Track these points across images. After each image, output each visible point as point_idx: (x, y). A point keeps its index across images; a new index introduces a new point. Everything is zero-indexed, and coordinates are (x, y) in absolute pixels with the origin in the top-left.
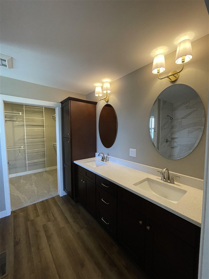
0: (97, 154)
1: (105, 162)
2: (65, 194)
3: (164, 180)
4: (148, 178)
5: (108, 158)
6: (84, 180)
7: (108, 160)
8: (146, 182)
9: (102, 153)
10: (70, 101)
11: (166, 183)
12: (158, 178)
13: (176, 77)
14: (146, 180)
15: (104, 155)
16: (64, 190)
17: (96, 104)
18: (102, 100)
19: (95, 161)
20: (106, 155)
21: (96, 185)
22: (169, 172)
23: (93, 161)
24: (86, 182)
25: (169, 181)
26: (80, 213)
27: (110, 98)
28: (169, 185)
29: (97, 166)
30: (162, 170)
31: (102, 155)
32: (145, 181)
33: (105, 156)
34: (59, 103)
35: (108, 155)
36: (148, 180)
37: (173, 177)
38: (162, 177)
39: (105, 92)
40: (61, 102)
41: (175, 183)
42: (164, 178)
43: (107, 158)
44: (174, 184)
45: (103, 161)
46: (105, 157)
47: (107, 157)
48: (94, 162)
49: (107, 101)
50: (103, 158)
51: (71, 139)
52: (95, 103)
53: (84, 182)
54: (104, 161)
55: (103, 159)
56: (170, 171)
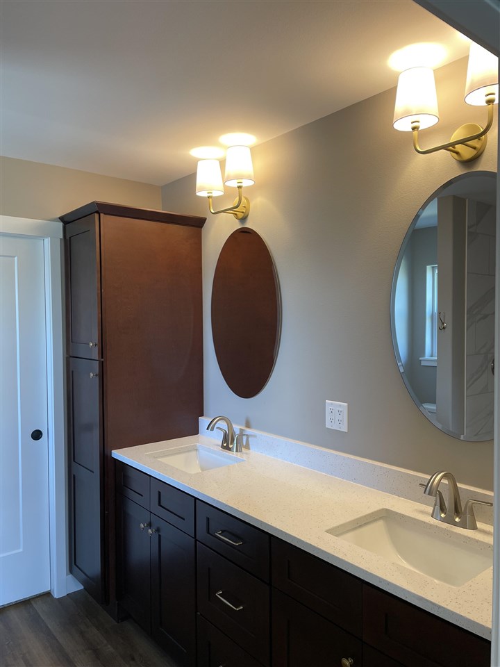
0: (204, 422)
1: (234, 454)
2: (75, 586)
3: (443, 515)
4: (387, 510)
5: (248, 436)
6: (150, 525)
7: (247, 447)
8: (381, 523)
9: (223, 419)
10: (97, 215)
11: (445, 525)
12: (420, 510)
13: (475, 148)
14: (381, 518)
15: (230, 426)
16: (71, 571)
17: (202, 227)
18: (224, 211)
19: (196, 450)
20: (238, 424)
21: (196, 541)
22: (459, 485)
23: (187, 450)
24: (158, 530)
25: (457, 520)
26: (133, 659)
27: (251, 205)
28: (456, 533)
29: (203, 469)
30: (429, 477)
31: (222, 424)
32: (376, 520)
33: (237, 428)
34: (51, 220)
35: (248, 425)
36: (386, 516)
37: (470, 504)
38: (435, 505)
39: (233, 184)
40: (62, 219)
41: (479, 525)
42: (442, 509)
43: (245, 438)
44: (474, 528)
45: (227, 448)
46: (237, 433)
47: (241, 434)
48: (194, 453)
49: (241, 215)
50: (226, 439)
51: (102, 365)
52: (198, 223)
53: (150, 531)
54: (229, 449)
55: (228, 442)
56: (459, 482)
